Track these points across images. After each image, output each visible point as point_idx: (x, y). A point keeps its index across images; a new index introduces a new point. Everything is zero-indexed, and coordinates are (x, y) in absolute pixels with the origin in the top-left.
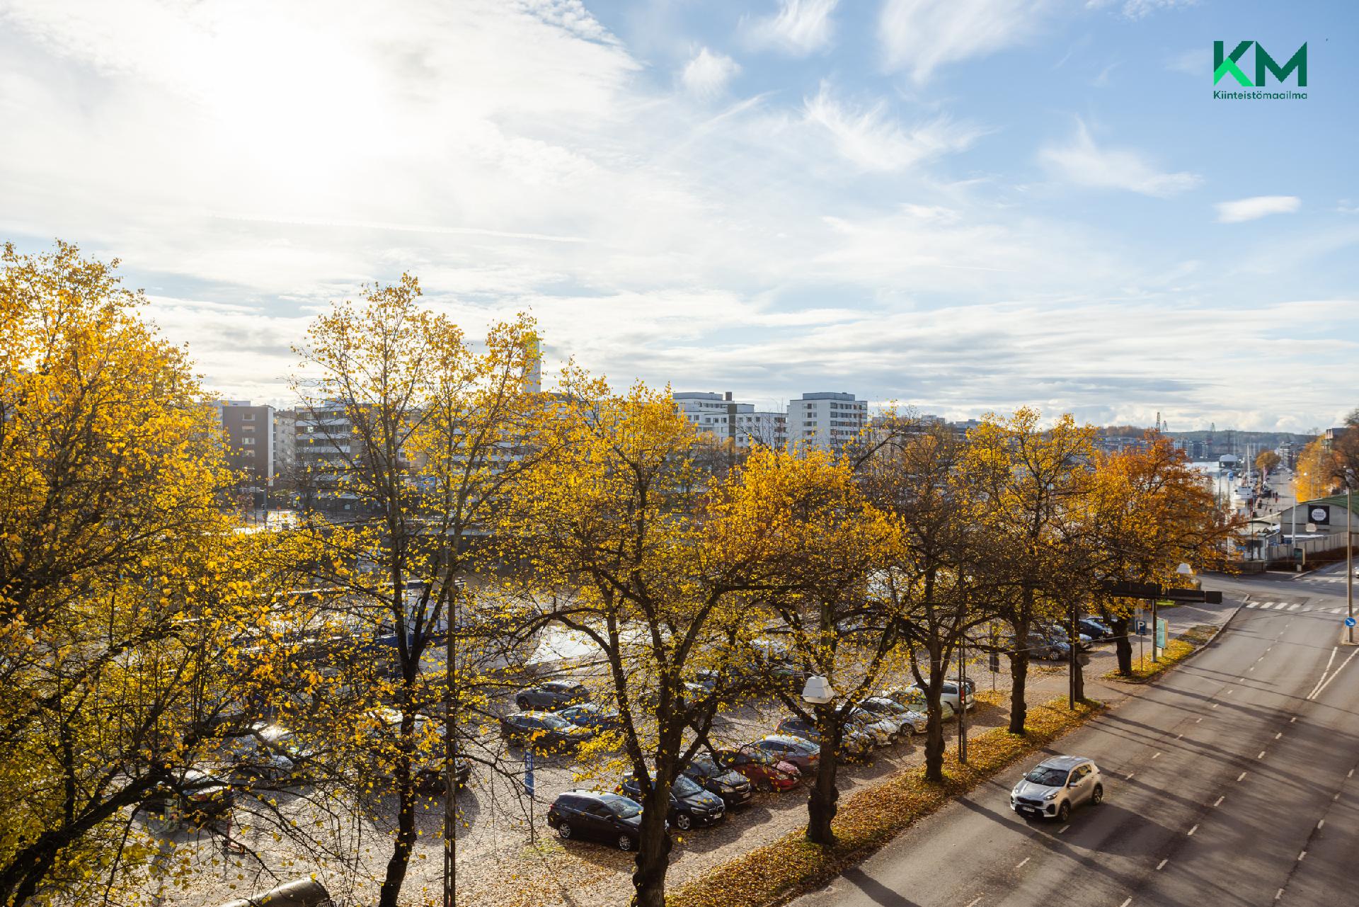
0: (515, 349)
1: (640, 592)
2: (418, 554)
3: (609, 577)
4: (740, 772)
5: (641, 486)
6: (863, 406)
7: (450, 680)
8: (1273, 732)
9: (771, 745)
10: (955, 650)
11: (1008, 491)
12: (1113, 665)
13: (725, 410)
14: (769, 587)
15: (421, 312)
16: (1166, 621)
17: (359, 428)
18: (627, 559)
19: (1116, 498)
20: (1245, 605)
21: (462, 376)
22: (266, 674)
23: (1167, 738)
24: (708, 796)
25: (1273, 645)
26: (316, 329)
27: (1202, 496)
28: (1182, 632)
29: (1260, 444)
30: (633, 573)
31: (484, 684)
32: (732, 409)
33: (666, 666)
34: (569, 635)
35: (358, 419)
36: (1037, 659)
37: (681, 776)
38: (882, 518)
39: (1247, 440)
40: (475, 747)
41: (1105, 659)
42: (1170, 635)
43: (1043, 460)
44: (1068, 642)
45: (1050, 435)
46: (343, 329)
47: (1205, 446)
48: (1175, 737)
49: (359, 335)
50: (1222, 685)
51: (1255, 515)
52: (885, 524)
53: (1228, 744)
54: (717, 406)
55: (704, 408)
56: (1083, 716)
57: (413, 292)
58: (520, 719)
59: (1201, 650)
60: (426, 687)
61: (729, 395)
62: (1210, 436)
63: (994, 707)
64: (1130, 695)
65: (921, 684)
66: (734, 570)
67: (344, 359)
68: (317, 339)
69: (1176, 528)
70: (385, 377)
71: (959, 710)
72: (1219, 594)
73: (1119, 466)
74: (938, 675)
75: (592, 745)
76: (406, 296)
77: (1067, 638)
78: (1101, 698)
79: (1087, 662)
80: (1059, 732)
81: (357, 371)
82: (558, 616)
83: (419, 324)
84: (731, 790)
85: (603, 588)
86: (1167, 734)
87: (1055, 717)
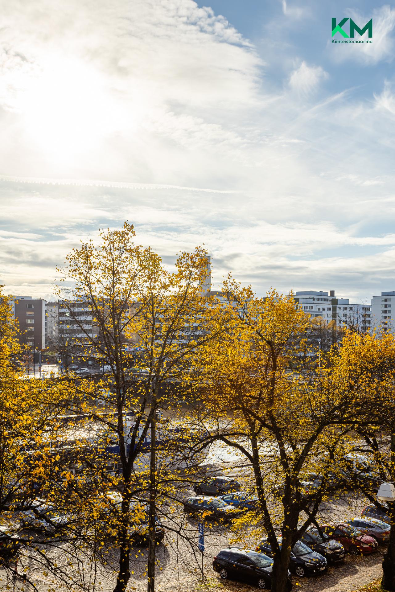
0: (193, 269)
1: (272, 423)
2: (132, 397)
3: (253, 414)
4: (337, 540)
5: (273, 356)
7: (152, 477)
9: (358, 524)
13: (330, 303)
14: (356, 422)
15: (135, 246)
17: (97, 319)
18: (264, 402)
21: (160, 285)
22: (40, 473)
24: (317, 555)
26: (71, 257)
30: (268, 411)
31: (173, 480)
32: (335, 302)
33: (289, 471)
34: (227, 449)
35: (96, 313)
37: (299, 542)
40: (166, 520)
46: (87, 257)
49: (98, 261)
54: (324, 300)
55: (316, 301)
57: (130, 234)
58: (196, 501)
60: (137, 481)
61: (332, 293)
66: (333, 411)
67: (88, 275)
68: (72, 263)
70: (114, 287)
75: (240, 520)
76: (126, 236)
81: (96, 283)
82: (221, 436)
83: (134, 254)
84: (331, 552)
85: (249, 421)
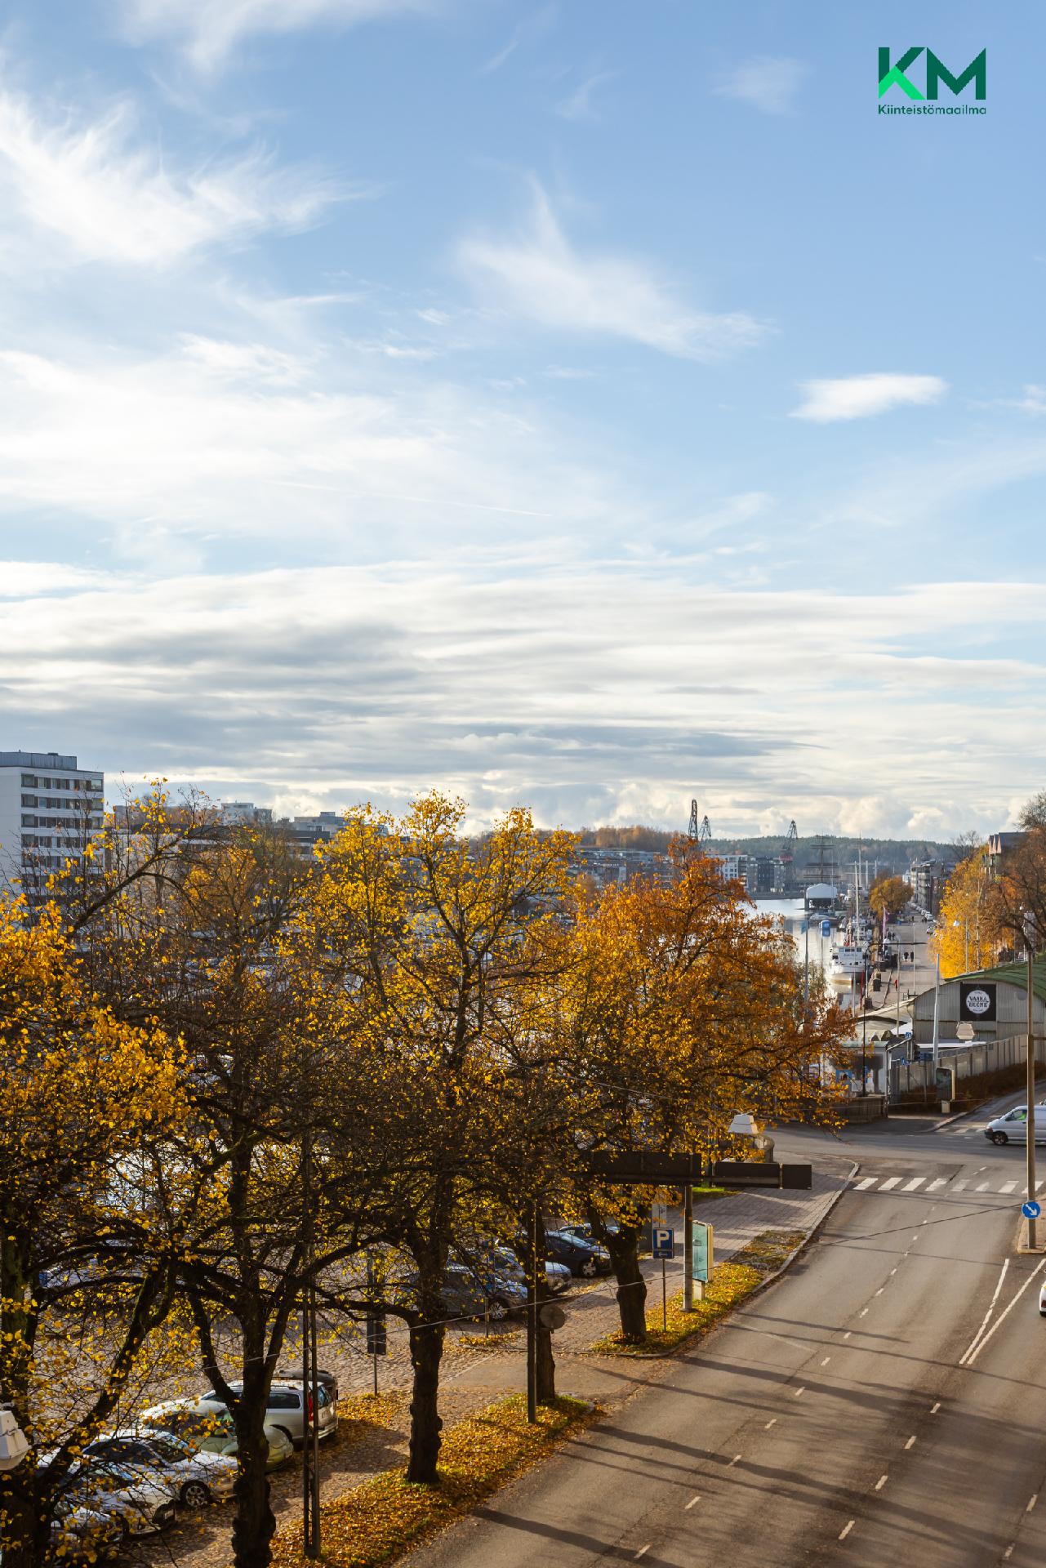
6: (95, 783)
8: (901, 1435)
10: (295, 1317)
11: (401, 972)
12: (606, 1323)
16: (708, 1227)
19: (615, 981)
20: (853, 1184)
23: (712, 1466)
25: (901, 1262)
27: (772, 972)
28: (737, 1245)
29: (876, 863)
36: (462, 1321)
38: (136, 1043)
39: (854, 856)
41: (596, 1312)
42: (718, 1254)
43: (472, 905)
44: (525, 1282)
45: (483, 848)
47: (779, 867)
48: (725, 1461)
50: (808, 1349)
51: (868, 1005)
52: (141, 1057)
53: (825, 1467)
56: (554, 1434)
59: (773, 1282)
62: (788, 847)
63: (376, 1428)
64: (642, 1382)
65: (223, 1393)
69: (726, 1038)
71: (305, 1443)
72: (807, 1169)
73: (621, 915)
74: (258, 1372)
77: (522, 1274)
78: (589, 1393)
79: (559, 1320)
80: (508, 1472)
86: (712, 1457)
87: (498, 1441)
